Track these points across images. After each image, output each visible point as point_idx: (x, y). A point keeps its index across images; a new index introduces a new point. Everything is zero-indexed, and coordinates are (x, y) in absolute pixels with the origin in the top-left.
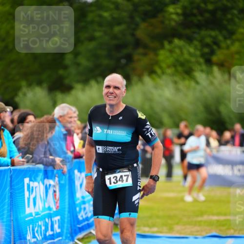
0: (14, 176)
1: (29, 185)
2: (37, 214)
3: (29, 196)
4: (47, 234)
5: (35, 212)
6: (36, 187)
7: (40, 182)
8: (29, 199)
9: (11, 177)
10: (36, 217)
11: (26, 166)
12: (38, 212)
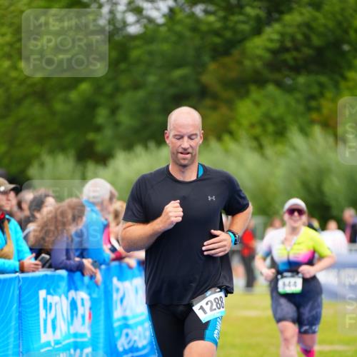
0: (24, 288)
1: (45, 301)
2: (57, 343)
3: (46, 315)
5: (54, 341)
6: (56, 304)
7: (63, 298)
8: (45, 321)
9: (20, 289)
10: (56, 346)
11: (42, 272)
12: (59, 340)
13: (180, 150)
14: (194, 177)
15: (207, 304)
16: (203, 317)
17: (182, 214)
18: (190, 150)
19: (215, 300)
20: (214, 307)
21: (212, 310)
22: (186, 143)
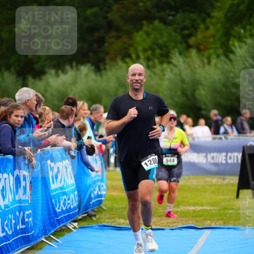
2: (6, 207)
4: (18, 228)
6: (5, 179)
7: (10, 174)
10: (6, 210)
13: (134, 81)
14: (141, 98)
15: (148, 161)
16: (146, 168)
17: (137, 113)
18: (139, 81)
19: (152, 159)
20: (152, 162)
21: (151, 164)
22: (137, 77)
